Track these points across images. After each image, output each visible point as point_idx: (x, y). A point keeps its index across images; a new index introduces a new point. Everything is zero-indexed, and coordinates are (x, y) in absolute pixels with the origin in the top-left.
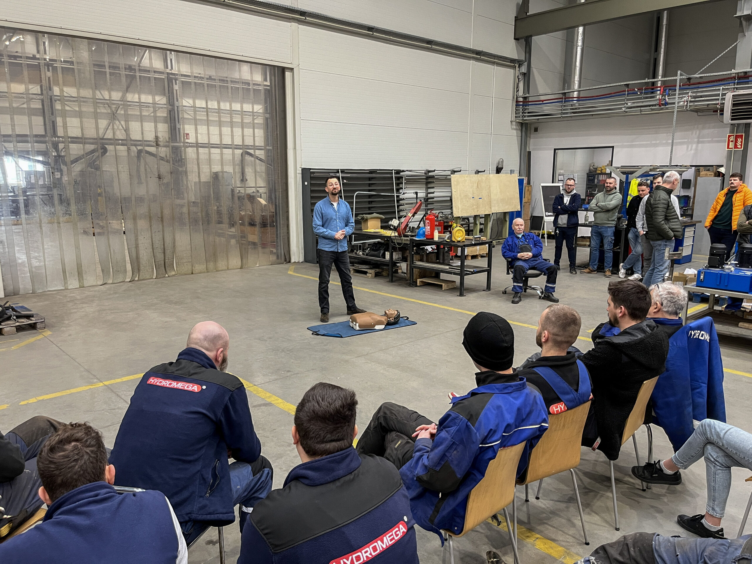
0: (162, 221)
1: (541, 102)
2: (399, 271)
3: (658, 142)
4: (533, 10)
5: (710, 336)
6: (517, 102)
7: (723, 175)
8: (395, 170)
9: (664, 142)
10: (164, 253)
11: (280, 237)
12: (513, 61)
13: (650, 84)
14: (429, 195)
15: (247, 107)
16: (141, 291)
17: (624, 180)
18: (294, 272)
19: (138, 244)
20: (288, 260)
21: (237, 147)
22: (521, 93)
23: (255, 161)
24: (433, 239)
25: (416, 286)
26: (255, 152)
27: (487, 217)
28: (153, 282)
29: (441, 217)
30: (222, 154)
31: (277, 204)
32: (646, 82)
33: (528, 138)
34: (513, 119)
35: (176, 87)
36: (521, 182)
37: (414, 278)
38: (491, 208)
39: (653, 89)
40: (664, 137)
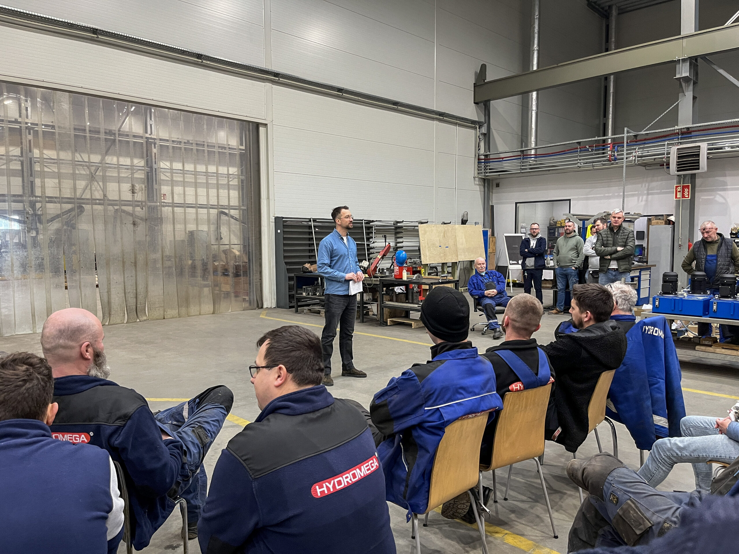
0: (135, 266)
1: (501, 160)
2: (370, 313)
3: (610, 195)
4: (490, 77)
5: (665, 333)
6: (479, 159)
7: (674, 223)
8: (365, 220)
9: (616, 194)
10: (136, 298)
11: (253, 283)
12: (473, 122)
13: (601, 142)
14: (399, 245)
15: (223, 170)
16: (112, 333)
17: (581, 226)
18: (266, 316)
19: (110, 289)
20: (260, 306)
21: (213, 207)
22: (482, 151)
23: (229, 220)
24: (402, 279)
25: (387, 325)
26: (229, 212)
27: (454, 264)
28: (124, 326)
29: (410, 263)
30: (197, 213)
31: (251, 251)
32: (596, 140)
33: (491, 193)
34: (476, 175)
35: (154, 151)
36: (485, 233)
37: (385, 318)
38: (457, 256)
39: (604, 146)
40: (616, 190)
